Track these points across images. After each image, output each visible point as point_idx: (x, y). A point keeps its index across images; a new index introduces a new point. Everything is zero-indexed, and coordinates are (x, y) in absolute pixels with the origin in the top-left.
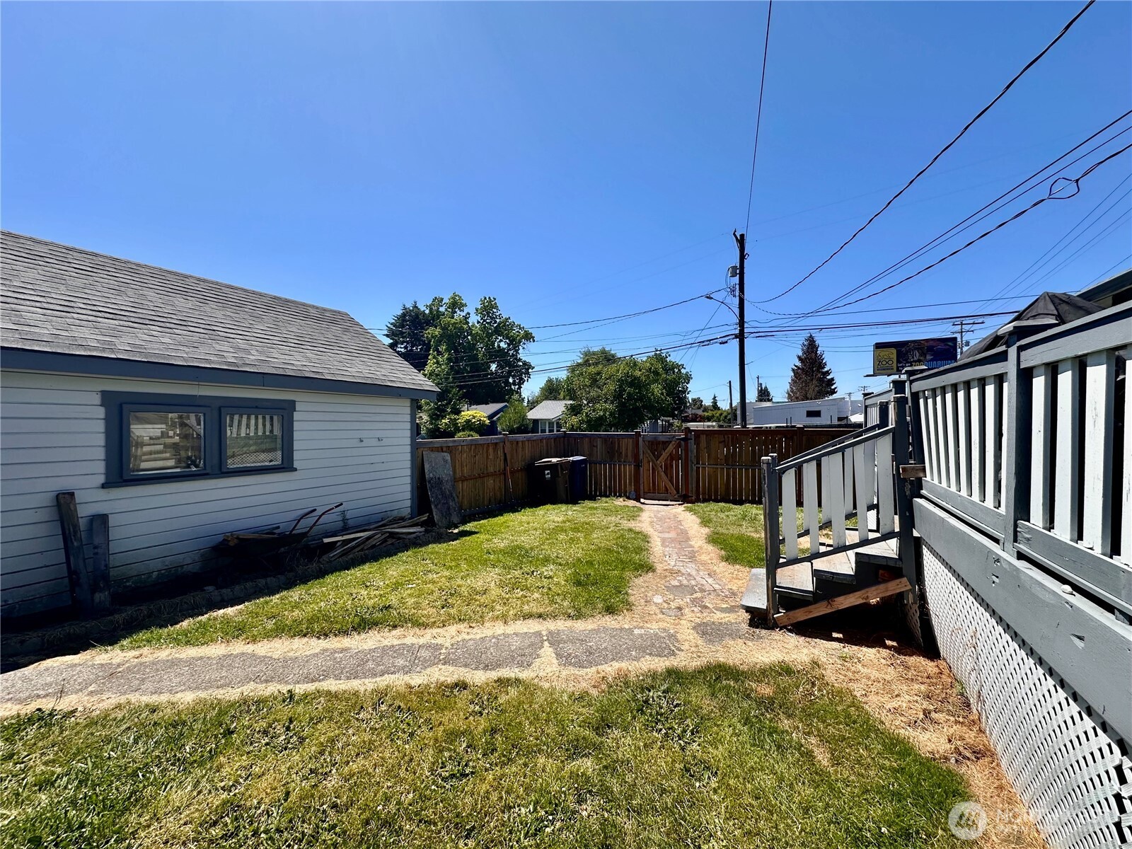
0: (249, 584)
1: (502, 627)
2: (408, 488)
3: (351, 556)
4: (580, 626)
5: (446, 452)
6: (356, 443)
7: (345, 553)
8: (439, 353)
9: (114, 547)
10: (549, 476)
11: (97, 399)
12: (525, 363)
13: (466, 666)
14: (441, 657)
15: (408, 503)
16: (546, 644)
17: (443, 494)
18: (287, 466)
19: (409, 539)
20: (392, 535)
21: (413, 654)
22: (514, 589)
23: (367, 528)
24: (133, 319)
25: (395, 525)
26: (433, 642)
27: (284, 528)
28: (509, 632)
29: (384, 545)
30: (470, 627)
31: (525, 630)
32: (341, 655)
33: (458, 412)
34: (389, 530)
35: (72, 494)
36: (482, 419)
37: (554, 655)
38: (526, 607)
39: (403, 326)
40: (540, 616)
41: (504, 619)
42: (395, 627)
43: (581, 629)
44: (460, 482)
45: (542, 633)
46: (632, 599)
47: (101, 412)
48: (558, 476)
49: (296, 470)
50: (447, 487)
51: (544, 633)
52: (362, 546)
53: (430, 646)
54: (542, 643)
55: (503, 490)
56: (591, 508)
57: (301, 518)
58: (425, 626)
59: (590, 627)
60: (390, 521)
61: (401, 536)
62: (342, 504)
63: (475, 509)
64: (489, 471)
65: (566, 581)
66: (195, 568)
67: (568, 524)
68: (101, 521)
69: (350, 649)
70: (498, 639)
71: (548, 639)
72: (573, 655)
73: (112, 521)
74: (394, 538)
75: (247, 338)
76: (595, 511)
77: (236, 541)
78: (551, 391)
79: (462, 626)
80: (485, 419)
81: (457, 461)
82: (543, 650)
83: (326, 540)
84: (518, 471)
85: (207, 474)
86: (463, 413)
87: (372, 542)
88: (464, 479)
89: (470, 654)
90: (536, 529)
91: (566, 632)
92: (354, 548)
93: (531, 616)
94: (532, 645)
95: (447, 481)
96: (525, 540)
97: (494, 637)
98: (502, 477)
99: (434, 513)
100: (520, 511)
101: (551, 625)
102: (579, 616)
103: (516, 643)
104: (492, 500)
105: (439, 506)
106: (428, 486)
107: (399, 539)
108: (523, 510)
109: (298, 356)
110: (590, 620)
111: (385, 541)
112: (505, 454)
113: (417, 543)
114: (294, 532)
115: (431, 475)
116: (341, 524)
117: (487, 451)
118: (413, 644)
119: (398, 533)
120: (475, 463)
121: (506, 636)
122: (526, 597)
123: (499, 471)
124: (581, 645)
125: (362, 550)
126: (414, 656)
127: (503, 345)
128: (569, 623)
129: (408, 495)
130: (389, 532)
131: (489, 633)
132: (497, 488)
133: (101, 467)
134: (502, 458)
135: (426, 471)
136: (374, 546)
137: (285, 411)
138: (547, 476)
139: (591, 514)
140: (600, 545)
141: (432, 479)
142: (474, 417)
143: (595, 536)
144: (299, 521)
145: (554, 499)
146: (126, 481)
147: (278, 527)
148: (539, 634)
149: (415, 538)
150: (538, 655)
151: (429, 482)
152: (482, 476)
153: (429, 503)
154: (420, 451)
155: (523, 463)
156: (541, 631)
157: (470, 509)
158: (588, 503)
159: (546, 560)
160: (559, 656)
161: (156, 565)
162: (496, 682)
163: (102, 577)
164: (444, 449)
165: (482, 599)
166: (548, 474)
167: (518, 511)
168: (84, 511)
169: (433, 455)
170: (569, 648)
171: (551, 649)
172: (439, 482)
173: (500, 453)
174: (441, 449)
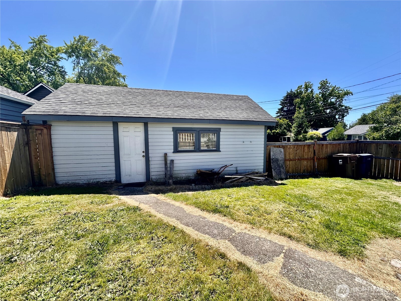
0: (200, 186)
1: (266, 235)
2: (263, 161)
3: (232, 184)
4: (312, 254)
5: (281, 148)
6: (242, 143)
7: (231, 182)
8: (300, 108)
9: (175, 169)
10: (342, 163)
11: (171, 129)
12: (346, 107)
13: (236, 246)
14: (231, 237)
15: (262, 167)
16: (282, 255)
17: (278, 165)
18: (218, 150)
19: (257, 181)
20: (250, 179)
21: (222, 230)
22: (285, 217)
23: (242, 174)
24: (182, 107)
25: (252, 175)
26: (233, 228)
27: (216, 170)
28: (268, 239)
29: (246, 182)
30: (252, 228)
31: (277, 241)
32: (202, 219)
33: (306, 132)
34: (250, 177)
35: (167, 154)
36: (319, 135)
37: (281, 264)
38: (286, 229)
39: (286, 100)
40: (290, 237)
41: (270, 230)
42: (225, 216)
43: (312, 256)
44: (288, 161)
45: (285, 247)
46: (366, 252)
47: (172, 133)
48: (347, 163)
49: (220, 151)
50: (281, 163)
51: (285, 248)
52: (238, 181)
53: (230, 230)
54: (280, 254)
55: (312, 167)
56: (368, 184)
57: (222, 168)
58: (235, 220)
59: (319, 258)
60: (252, 173)
61: (254, 180)
62: (232, 165)
63: (295, 173)
64: (304, 158)
65: (320, 223)
66: (193, 178)
67: (345, 190)
68: (172, 161)
69: (206, 218)
70: (260, 240)
71: (285, 253)
72: (294, 271)
73: (175, 162)
74: (251, 180)
75: (209, 109)
76: (371, 186)
77: (199, 172)
78: (363, 121)
79: (249, 226)
80: (320, 135)
81: (287, 152)
82: (277, 258)
83: (226, 176)
84: (322, 158)
85: (196, 151)
86: (309, 133)
87: (242, 180)
88: (290, 160)
89: (242, 241)
90: (322, 189)
91: (300, 254)
92: (235, 181)
93: (285, 235)
94: (274, 251)
95: (281, 160)
96: (311, 193)
97: (259, 238)
98: (312, 161)
99: (273, 173)
100: (320, 178)
101: (293, 245)
102: (315, 246)
103: (267, 246)
104: (306, 171)
105: (276, 170)
106: (272, 161)
107: (253, 180)
108: (321, 178)
109: (223, 113)
110: (322, 253)
111: (247, 180)
112: (314, 151)
113: (259, 183)
114: (219, 172)
115: (273, 157)
116: (235, 171)
117: (304, 148)
118: (226, 226)
119: (253, 178)
120: (297, 153)
121: (265, 240)
122: (289, 223)
123: (310, 158)
124: (304, 267)
125: (237, 182)
126: (222, 231)
127: (333, 100)
128: (306, 249)
129: (263, 164)
130: (249, 177)
131: (258, 234)
132: (308, 166)
133: (172, 147)
134: (313, 152)
135: (271, 155)
136: (242, 182)
137: (217, 132)
138: (339, 163)
139: (366, 187)
140: (361, 207)
141: (274, 159)
142: (314, 134)
143: (361, 201)
144: (221, 168)
145: (344, 175)
146: (177, 151)
147: (214, 170)
148: (282, 247)
149: (260, 181)
150: (273, 260)
151: (272, 160)
152: (300, 159)
153: (271, 168)
154: (269, 147)
155: (326, 155)
156: (285, 246)
157: (292, 173)
158: (370, 181)
159: (316, 207)
160: (284, 266)
161: (184, 175)
162: (238, 263)
163: (171, 177)
164: (281, 147)
165: (267, 217)
166: (341, 162)
167: (318, 178)
168: (169, 159)
169: (275, 149)
170: (295, 265)
171: (282, 260)
172: (277, 160)
173: (311, 149)
174: (279, 147)
